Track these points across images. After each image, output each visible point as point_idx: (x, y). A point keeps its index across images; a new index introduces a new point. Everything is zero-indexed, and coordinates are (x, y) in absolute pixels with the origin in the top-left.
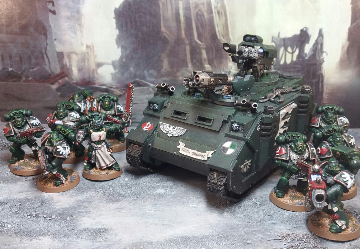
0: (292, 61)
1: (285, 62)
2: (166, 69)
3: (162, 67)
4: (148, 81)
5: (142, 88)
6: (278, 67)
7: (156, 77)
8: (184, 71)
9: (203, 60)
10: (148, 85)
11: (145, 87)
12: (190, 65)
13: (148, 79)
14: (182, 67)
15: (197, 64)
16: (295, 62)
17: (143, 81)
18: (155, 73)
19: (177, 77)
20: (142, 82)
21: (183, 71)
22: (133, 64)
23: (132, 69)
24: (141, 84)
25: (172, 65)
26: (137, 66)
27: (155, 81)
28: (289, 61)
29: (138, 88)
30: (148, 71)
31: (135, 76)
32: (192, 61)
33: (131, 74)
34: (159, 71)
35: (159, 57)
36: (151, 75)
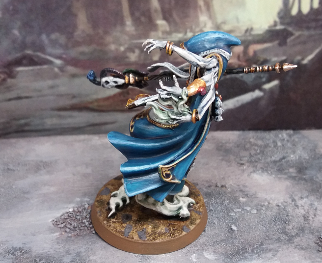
0: (312, 8)
1: (300, 11)
2: (83, 31)
3: (75, 27)
4: (50, 55)
5: (38, 67)
6: (287, 20)
7: (66, 47)
8: (118, 34)
9: (152, 11)
10: (50, 63)
11: (45, 67)
12: (129, 22)
13: (49, 50)
14: (115, 25)
15: (143, 19)
16: (317, 10)
17: (39, 54)
18: (63, 39)
19: (106, 45)
20: (38, 57)
21: (116, 33)
22: (19, 23)
23: (16, 32)
24: (36, 59)
25: (94, 22)
26: (26, 25)
27: (64, 54)
28: (306, 10)
29: (31, 68)
30: (48, 35)
31: (24, 46)
32: (132, 14)
33: (14, 42)
34: (70, 35)
35: (69, 8)
36: (54, 43)
